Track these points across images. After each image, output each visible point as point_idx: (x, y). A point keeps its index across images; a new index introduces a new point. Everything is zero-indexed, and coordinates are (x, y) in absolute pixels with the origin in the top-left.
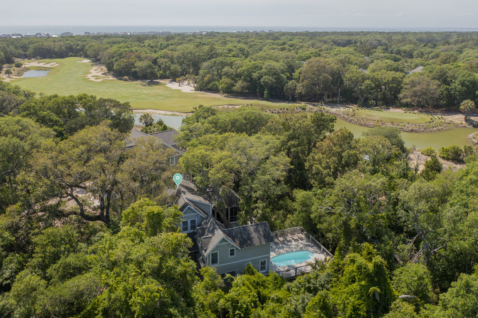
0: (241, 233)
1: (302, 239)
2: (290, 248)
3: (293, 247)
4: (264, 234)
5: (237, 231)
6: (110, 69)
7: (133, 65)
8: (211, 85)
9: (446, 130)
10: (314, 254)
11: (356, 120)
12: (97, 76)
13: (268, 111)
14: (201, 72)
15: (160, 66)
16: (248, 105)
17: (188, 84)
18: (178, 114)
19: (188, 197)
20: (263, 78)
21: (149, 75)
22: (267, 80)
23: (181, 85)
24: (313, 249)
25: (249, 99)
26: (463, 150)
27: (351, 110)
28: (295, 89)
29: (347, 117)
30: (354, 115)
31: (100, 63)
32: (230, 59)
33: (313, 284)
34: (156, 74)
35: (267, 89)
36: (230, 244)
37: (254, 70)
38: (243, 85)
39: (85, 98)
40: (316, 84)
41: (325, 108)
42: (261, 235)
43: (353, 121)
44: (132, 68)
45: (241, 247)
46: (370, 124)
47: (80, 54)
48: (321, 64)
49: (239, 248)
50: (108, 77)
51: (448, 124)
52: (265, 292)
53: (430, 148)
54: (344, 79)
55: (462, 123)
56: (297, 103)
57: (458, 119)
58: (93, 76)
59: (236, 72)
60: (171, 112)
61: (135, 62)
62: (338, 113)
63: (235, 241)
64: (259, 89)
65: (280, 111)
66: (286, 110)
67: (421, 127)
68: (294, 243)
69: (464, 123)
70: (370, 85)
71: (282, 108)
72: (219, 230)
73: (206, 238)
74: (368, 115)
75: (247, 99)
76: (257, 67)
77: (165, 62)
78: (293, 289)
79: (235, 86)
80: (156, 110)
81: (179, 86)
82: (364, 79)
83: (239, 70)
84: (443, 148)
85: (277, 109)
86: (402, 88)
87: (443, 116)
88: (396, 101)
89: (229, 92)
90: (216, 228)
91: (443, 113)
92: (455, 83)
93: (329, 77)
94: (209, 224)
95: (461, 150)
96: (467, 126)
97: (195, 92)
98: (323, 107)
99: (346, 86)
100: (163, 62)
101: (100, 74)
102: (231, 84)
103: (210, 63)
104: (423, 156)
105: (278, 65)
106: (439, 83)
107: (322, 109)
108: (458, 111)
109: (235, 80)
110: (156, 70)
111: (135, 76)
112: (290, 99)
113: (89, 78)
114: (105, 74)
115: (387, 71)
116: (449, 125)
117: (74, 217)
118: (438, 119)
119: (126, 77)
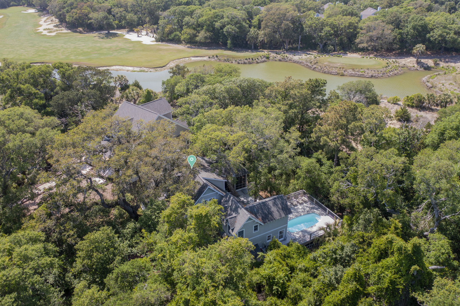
0: (262, 209)
1: (306, 202)
2: (297, 212)
3: (301, 210)
4: (282, 207)
5: (258, 207)
6: (62, 20)
7: (87, 16)
8: (172, 36)
9: (401, 74)
10: (321, 216)
11: (320, 68)
12: (49, 29)
13: (234, 62)
14: (161, 22)
15: (114, 16)
16: (213, 56)
17: (147, 34)
18: (146, 69)
19: (204, 177)
20: (226, 28)
21: (106, 27)
22: (230, 30)
23: (139, 36)
24: (319, 212)
25: (213, 49)
26: (426, 98)
27: (312, 56)
28: (257, 38)
29: (310, 65)
30: (317, 63)
31: (48, 13)
32: (190, 8)
33: (340, 255)
34: (113, 25)
35: (231, 38)
36: (254, 221)
37: (215, 19)
38: (206, 35)
39: (62, 67)
40: (276, 32)
41: (288, 55)
42: (280, 209)
43: (316, 69)
44: (86, 19)
45: (264, 223)
46: (333, 71)
47: (23, 3)
48: (282, 12)
49: (263, 224)
50: (62, 30)
51: (402, 67)
52: (292, 262)
53: (395, 96)
54: (304, 26)
55: (414, 67)
56: (260, 51)
57: (410, 61)
58: (44, 30)
59: (197, 21)
60: (139, 68)
61: (89, 13)
62: (301, 61)
63: (257, 217)
64: (222, 39)
65: (246, 61)
66: (251, 60)
67: (380, 72)
68: (300, 207)
69: (416, 65)
70: (329, 31)
71: (248, 58)
72: (243, 209)
73: (232, 218)
74: (329, 62)
75: (210, 49)
76: (218, 15)
77: (120, 12)
78: (319, 259)
79: (197, 36)
80: (123, 66)
81: (138, 36)
82: (323, 25)
83: (200, 20)
84: (408, 97)
85: (242, 60)
86: (358, 33)
87: (397, 60)
88: (352, 46)
89: (192, 42)
90: (239, 207)
91: (395, 57)
92: (407, 27)
93: (290, 24)
94: (230, 202)
95: (424, 98)
96: (418, 69)
97: (155, 43)
98: (285, 55)
99: (306, 33)
100: (118, 11)
101: (51, 26)
102: (194, 34)
103: (169, 13)
104: (390, 104)
105: (240, 14)
106: (393, 27)
107: (285, 57)
108: (409, 54)
109: (196, 30)
110: (112, 20)
111: (90, 28)
112: (253, 48)
113: (42, 32)
114: (56, 26)
115: (343, 16)
116: (403, 69)
117: (96, 208)
118: (393, 62)
119: (81, 29)
